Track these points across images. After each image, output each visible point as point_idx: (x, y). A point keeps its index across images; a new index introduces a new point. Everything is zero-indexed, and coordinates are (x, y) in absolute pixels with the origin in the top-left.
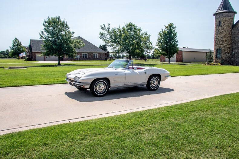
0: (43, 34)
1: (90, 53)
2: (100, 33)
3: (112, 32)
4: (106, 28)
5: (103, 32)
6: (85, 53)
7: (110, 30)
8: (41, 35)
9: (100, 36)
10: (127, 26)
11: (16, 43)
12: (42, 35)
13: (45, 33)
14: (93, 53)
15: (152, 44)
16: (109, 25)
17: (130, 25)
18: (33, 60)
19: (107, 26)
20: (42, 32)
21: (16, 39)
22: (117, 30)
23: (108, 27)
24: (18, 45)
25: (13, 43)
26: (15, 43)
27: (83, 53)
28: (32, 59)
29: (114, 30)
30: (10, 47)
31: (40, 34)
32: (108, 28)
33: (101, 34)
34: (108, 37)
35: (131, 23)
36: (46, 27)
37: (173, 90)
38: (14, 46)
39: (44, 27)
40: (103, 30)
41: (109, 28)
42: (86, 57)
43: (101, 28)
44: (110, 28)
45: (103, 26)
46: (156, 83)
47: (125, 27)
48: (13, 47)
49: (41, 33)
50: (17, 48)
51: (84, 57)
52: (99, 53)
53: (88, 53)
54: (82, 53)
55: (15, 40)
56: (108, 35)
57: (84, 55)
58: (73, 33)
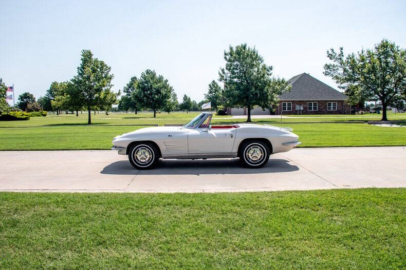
0: (224, 73)
1: (322, 101)
2: (326, 65)
3: (348, 62)
4: (337, 56)
5: (332, 62)
6: (313, 101)
7: (344, 59)
9: (324, 71)
10: (378, 48)
11: (214, 89)
12: (223, 75)
13: (226, 71)
14: (328, 101)
16: (342, 49)
17: (384, 45)
19: (338, 52)
21: (214, 82)
22: (357, 57)
23: (340, 53)
24: (216, 91)
25: (210, 89)
26: (212, 89)
27: (310, 101)
28: (226, 113)
29: (351, 58)
30: (205, 94)
31: (219, 73)
32: (339, 55)
33: (328, 67)
34: (341, 71)
35: (387, 42)
36: (228, 62)
38: (210, 92)
39: (226, 62)
40: (331, 59)
41: (342, 54)
42: (315, 108)
43: (328, 56)
44: (342, 55)
45: (330, 52)
47: (374, 51)
48: (209, 95)
49: (221, 72)
50: (215, 95)
52: (339, 101)
53: (318, 101)
54: (308, 101)
55: (213, 84)
56: (340, 69)
57: (310, 104)
58: (271, 68)
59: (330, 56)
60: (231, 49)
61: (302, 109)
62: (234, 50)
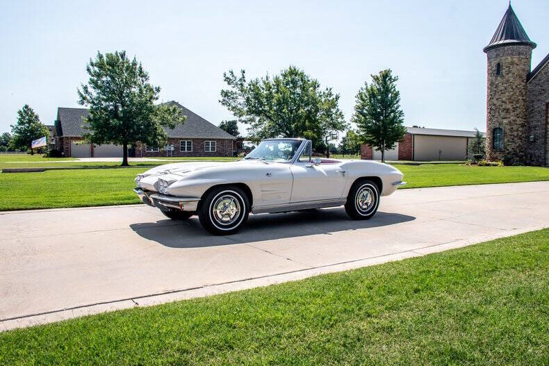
0: (87, 92)
1: (198, 139)
2: (223, 91)
3: (250, 89)
4: (237, 80)
5: (229, 88)
6: (186, 139)
7: (246, 85)
8: (82, 96)
9: (221, 99)
10: (285, 76)
11: (27, 117)
12: (84, 95)
13: (90, 90)
14: (206, 139)
15: (342, 118)
16: (244, 72)
17: (293, 72)
18: (64, 156)
19: (239, 76)
20: (85, 88)
21: (26, 107)
22: (261, 84)
23: (241, 76)
24: (30, 121)
25: (19, 117)
26: (24, 118)
27: (182, 139)
28: (63, 153)
29: (254, 85)
30: (11, 126)
31: (79, 92)
32: (240, 80)
33: (225, 94)
34: (241, 100)
35: (295, 69)
36: (93, 76)
37: (413, 218)
38: (21, 123)
39: (90, 76)
40: (229, 84)
41: (243, 79)
42: (189, 149)
43: (225, 80)
44: (244, 81)
45: (228, 75)
46: (369, 200)
47: (281, 78)
48: (19, 127)
49: (82, 91)
50: (28, 128)
51: (183, 149)
52: (218, 140)
53: (193, 139)
54: (180, 139)
55: (24, 111)
56: (239, 97)
57: (183, 143)
58: (158, 90)
59: (229, 81)
60: (101, 57)
61: (172, 149)
62: (105, 58)
